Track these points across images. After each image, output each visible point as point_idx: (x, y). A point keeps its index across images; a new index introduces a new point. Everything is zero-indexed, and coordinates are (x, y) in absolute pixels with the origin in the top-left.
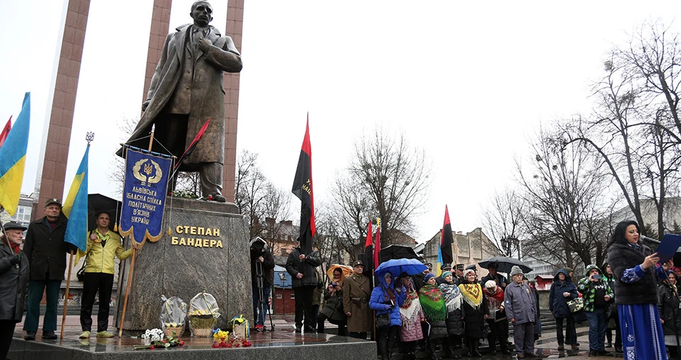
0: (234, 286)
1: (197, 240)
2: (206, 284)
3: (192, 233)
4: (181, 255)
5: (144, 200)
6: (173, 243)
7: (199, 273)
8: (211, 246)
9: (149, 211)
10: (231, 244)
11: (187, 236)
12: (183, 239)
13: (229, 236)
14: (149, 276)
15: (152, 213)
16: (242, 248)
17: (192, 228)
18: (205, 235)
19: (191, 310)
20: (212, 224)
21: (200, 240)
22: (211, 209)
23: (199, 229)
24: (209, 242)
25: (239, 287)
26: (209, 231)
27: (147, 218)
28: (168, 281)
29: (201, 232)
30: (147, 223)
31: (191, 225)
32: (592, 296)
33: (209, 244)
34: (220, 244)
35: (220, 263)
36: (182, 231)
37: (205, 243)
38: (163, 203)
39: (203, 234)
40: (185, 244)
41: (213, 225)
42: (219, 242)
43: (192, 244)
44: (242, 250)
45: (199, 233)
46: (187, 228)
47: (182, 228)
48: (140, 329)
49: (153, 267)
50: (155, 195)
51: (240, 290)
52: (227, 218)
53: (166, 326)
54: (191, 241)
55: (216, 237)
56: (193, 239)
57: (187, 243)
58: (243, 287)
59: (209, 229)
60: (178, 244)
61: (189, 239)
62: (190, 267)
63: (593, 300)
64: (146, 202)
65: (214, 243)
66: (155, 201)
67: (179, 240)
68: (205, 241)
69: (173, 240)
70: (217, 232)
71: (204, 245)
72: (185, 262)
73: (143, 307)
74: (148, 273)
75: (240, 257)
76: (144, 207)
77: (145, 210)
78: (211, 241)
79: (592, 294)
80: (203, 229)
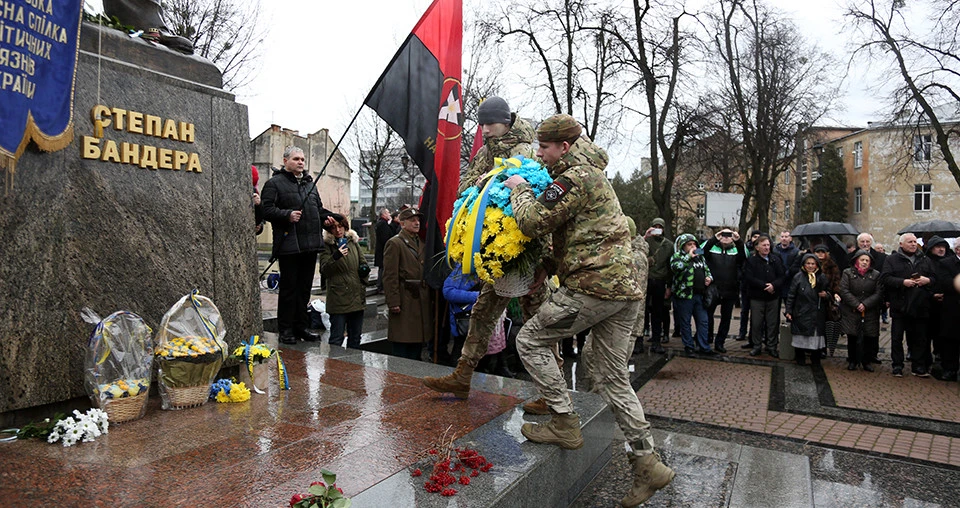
0: (226, 268)
1: (147, 148)
2: (168, 264)
3: (133, 128)
4: (108, 187)
5: (20, 18)
6: (87, 154)
7: (153, 236)
8: (178, 167)
9: (34, 56)
10: (217, 164)
11: (121, 135)
12: (111, 144)
13: (213, 143)
14: (25, 251)
15: (41, 64)
16: (239, 174)
17: (133, 115)
18: (162, 138)
19: (164, 342)
20: (175, 108)
21: (153, 150)
22: (166, 68)
23: (150, 118)
24: (172, 156)
25: (237, 268)
26: (171, 129)
27: (29, 78)
28: (78, 263)
29: (154, 129)
30: (30, 94)
31: (128, 106)
32: (691, 278)
33: (173, 162)
34: (195, 162)
35: (195, 212)
36: (107, 122)
37: (164, 158)
38: (71, 37)
39: (158, 133)
40: (117, 159)
41: (178, 110)
42: (195, 156)
43: (136, 161)
44: (238, 179)
45: (149, 132)
46: (120, 112)
47: (108, 113)
48: (12, 407)
49: (36, 223)
50: (49, 10)
51: (237, 275)
52: (208, 97)
53: (110, 396)
54: (131, 152)
55: (185, 145)
56: (136, 147)
57: (121, 155)
58: (243, 267)
59: (171, 123)
60: (100, 159)
61: (126, 146)
62: (130, 223)
63: (691, 284)
64: (25, 27)
65: (184, 161)
66: (50, 29)
67: (102, 146)
68: (163, 152)
69: (88, 147)
70: (189, 132)
71: (164, 165)
72: (120, 209)
73: (16, 342)
74: (22, 242)
75: (235, 196)
76: (19, 42)
77: (24, 50)
78: (178, 154)
79: (690, 275)
80: (158, 120)
